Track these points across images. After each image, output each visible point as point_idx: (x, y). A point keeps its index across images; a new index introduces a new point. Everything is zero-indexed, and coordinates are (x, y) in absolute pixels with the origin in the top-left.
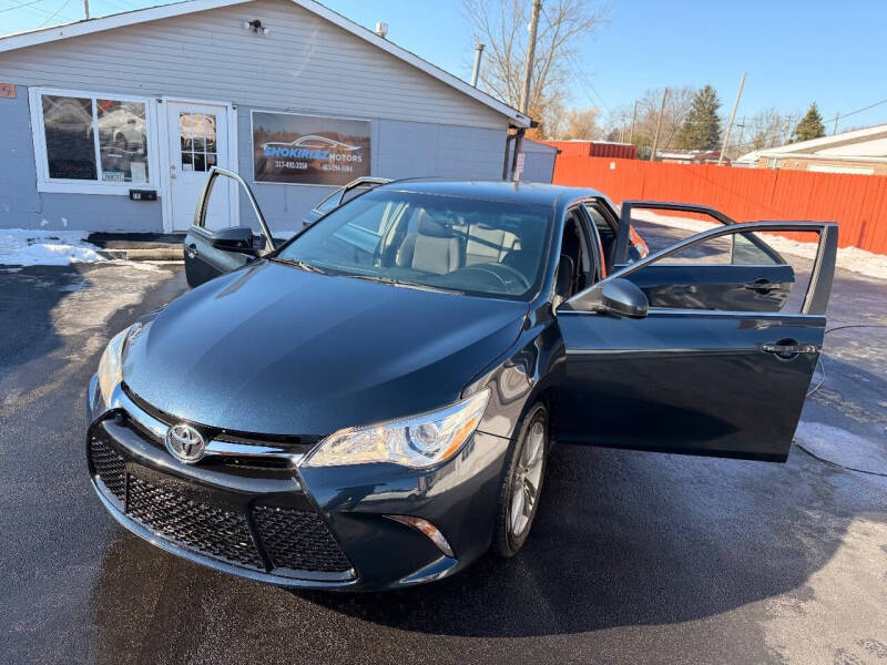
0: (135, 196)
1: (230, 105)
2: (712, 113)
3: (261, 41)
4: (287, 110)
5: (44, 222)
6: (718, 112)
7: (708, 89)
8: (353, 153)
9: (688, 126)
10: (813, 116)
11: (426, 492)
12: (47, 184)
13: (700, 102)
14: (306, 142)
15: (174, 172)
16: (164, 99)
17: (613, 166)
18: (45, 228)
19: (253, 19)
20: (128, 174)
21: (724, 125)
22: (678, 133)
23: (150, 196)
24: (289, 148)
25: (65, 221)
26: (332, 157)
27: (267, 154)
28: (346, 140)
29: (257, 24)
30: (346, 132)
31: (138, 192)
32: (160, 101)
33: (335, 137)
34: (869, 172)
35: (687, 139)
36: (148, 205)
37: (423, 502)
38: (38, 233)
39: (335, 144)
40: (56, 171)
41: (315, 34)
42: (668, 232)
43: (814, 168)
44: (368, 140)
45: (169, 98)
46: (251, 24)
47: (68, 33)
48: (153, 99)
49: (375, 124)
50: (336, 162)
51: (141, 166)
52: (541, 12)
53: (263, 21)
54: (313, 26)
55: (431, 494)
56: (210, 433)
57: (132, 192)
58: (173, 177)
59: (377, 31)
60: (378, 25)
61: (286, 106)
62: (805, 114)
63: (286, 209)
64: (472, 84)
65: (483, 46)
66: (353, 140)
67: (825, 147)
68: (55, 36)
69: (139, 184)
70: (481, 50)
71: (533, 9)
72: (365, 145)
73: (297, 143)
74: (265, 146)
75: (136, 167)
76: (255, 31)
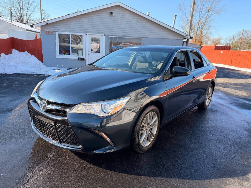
0: (79, 59)
1: (104, 35)
3: (112, 17)
4: (119, 36)
5: (57, 65)
11: (105, 125)
12: (59, 56)
14: (124, 44)
15: (89, 53)
16: (87, 34)
17: (222, 52)
18: (58, 67)
19: (110, 12)
20: (78, 53)
22: (249, 44)
23: (83, 59)
24: (119, 46)
25: (62, 65)
27: (113, 48)
28: (134, 44)
29: (111, 13)
31: (80, 58)
32: (86, 34)
36: (82, 62)
37: (104, 128)
38: (56, 68)
39: (131, 45)
40: (61, 53)
41: (128, 15)
42: (238, 72)
44: (141, 43)
45: (89, 34)
46: (110, 13)
47: (65, 18)
48: (84, 34)
51: (81, 51)
52: (195, 4)
53: (113, 12)
54: (127, 13)
55: (107, 125)
56: (49, 103)
57: (78, 58)
58: (89, 54)
59: (147, 14)
60: (147, 13)
61: (118, 35)
64: (173, 27)
65: (176, 16)
66: (136, 44)
68: (62, 19)
69: (80, 56)
70: (176, 17)
71: (193, 4)
73: (121, 45)
74: (112, 46)
75: (80, 52)
76: (111, 15)
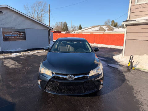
2: (66, 26)
3: (2, 15)
6: (67, 26)
7: (65, 22)
8: (22, 34)
9: (63, 28)
10: (80, 26)
13: (64, 24)
14: (13, 33)
21: (68, 28)
24: (10, 34)
26: (18, 36)
27: (5, 36)
28: (21, 32)
30: (20, 31)
33: (19, 32)
34: (90, 33)
35: (64, 30)
39: (19, 33)
43: (83, 33)
44: (25, 32)
49: (26, 29)
50: (19, 36)
53: (3, 11)
62: (79, 26)
63: (10, 46)
66: (22, 32)
67: (84, 30)
72: (24, 33)
74: (5, 34)
76: (1, 13)
